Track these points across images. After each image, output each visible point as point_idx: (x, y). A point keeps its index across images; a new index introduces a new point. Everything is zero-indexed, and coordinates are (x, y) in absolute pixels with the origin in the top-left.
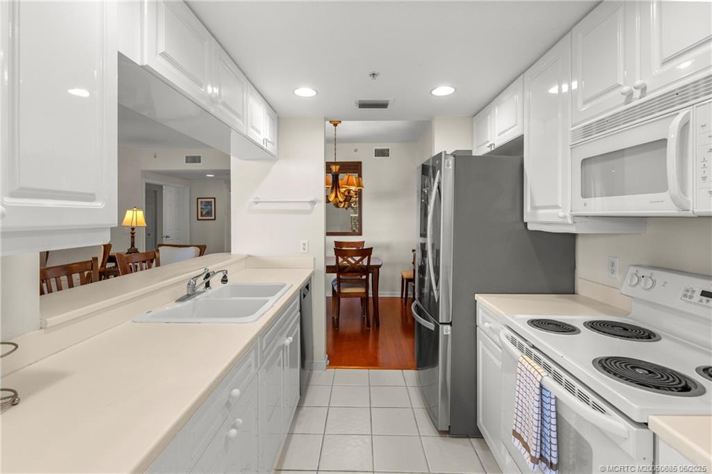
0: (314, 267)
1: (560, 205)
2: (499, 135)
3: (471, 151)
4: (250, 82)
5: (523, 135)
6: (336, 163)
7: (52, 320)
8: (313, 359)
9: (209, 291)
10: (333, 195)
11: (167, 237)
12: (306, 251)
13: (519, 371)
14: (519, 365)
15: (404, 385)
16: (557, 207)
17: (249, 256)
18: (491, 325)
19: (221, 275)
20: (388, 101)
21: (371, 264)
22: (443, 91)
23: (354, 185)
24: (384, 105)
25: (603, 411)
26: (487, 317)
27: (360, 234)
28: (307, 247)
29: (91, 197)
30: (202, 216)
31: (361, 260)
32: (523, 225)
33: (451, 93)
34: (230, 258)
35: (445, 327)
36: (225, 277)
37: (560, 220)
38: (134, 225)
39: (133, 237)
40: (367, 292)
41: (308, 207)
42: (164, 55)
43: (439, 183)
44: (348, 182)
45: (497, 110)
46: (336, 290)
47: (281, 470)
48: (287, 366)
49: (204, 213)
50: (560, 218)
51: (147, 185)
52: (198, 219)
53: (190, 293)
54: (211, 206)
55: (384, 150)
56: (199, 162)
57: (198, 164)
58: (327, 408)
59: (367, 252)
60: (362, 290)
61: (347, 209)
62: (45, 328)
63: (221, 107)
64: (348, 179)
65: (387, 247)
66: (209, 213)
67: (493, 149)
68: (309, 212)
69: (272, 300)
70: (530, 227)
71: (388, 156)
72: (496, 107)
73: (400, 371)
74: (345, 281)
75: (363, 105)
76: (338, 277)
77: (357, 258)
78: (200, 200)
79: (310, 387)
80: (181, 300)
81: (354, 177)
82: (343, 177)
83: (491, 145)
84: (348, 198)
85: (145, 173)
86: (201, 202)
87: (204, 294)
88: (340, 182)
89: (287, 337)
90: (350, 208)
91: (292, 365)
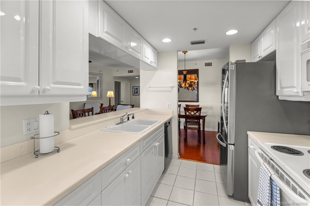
0: (173, 115)
1: (296, 86)
2: (264, 51)
3: (245, 60)
4: (144, 38)
5: (276, 50)
6: (185, 70)
7: (73, 127)
8: (172, 154)
9: (129, 122)
10: (184, 84)
11: (122, 101)
12: (169, 108)
13: (261, 170)
14: (261, 167)
15: (214, 171)
16: (294, 87)
17: (147, 109)
18: (254, 147)
19: (132, 115)
20: (204, 40)
21: (201, 115)
22: (232, 32)
23: (193, 80)
24: (203, 42)
25: (304, 198)
26: (253, 143)
27: (198, 101)
28: (169, 106)
29: (79, 85)
30: (134, 93)
31: (196, 113)
32: (276, 98)
33: (236, 33)
34: (139, 110)
35: (231, 146)
36: (133, 116)
37: (295, 94)
38: (110, 97)
39: (110, 101)
40: (199, 128)
41: (170, 89)
42: (106, 32)
43: (228, 77)
44: (190, 78)
45: (262, 39)
46: (185, 126)
47: (154, 197)
48: (157, 154)
49: (135, 92)
50: (294, 93)
51: (115, 82)
52: (133, 95)
53: (121, 122)
54: (138, 89)
55: (209, 63)
56: (133, 72)
57: (132, 73)
58: (176, 176)
59: (199, 109)
60: (197, 127)
61: (192, 90)
62: (71, 129)
63: (130, 49)
64: (190, 77)
65: (211, 108)
66: (137, 93)
67: (261, 58)
68: (170, 91)
69: (150, 126)
70: (280, 98)
71: (211, 66)
72: (262, 37)
73: (213, 165)
74: (189, 122)
75: (193, 43)
76: (186, 120)
77: (195, 112)
78: (134, 87)
79: (170, 166)
80: (118, 124)
81: (193, 76)
82: (188, 76)
83: (260, 57)
84: (191, 85)
85: (115, 78)
86: (134, 88)
87: (127, 123)
88: (187, 78)
89: (157, 143)
90: (194, 90)
91: (160, 155)
